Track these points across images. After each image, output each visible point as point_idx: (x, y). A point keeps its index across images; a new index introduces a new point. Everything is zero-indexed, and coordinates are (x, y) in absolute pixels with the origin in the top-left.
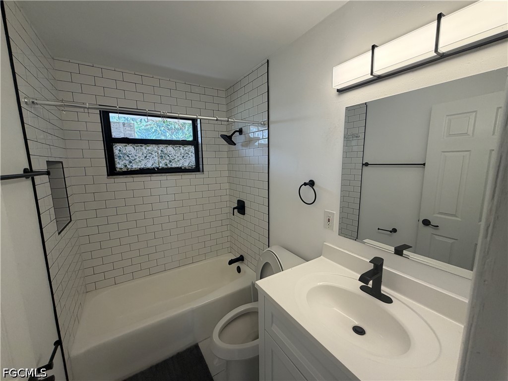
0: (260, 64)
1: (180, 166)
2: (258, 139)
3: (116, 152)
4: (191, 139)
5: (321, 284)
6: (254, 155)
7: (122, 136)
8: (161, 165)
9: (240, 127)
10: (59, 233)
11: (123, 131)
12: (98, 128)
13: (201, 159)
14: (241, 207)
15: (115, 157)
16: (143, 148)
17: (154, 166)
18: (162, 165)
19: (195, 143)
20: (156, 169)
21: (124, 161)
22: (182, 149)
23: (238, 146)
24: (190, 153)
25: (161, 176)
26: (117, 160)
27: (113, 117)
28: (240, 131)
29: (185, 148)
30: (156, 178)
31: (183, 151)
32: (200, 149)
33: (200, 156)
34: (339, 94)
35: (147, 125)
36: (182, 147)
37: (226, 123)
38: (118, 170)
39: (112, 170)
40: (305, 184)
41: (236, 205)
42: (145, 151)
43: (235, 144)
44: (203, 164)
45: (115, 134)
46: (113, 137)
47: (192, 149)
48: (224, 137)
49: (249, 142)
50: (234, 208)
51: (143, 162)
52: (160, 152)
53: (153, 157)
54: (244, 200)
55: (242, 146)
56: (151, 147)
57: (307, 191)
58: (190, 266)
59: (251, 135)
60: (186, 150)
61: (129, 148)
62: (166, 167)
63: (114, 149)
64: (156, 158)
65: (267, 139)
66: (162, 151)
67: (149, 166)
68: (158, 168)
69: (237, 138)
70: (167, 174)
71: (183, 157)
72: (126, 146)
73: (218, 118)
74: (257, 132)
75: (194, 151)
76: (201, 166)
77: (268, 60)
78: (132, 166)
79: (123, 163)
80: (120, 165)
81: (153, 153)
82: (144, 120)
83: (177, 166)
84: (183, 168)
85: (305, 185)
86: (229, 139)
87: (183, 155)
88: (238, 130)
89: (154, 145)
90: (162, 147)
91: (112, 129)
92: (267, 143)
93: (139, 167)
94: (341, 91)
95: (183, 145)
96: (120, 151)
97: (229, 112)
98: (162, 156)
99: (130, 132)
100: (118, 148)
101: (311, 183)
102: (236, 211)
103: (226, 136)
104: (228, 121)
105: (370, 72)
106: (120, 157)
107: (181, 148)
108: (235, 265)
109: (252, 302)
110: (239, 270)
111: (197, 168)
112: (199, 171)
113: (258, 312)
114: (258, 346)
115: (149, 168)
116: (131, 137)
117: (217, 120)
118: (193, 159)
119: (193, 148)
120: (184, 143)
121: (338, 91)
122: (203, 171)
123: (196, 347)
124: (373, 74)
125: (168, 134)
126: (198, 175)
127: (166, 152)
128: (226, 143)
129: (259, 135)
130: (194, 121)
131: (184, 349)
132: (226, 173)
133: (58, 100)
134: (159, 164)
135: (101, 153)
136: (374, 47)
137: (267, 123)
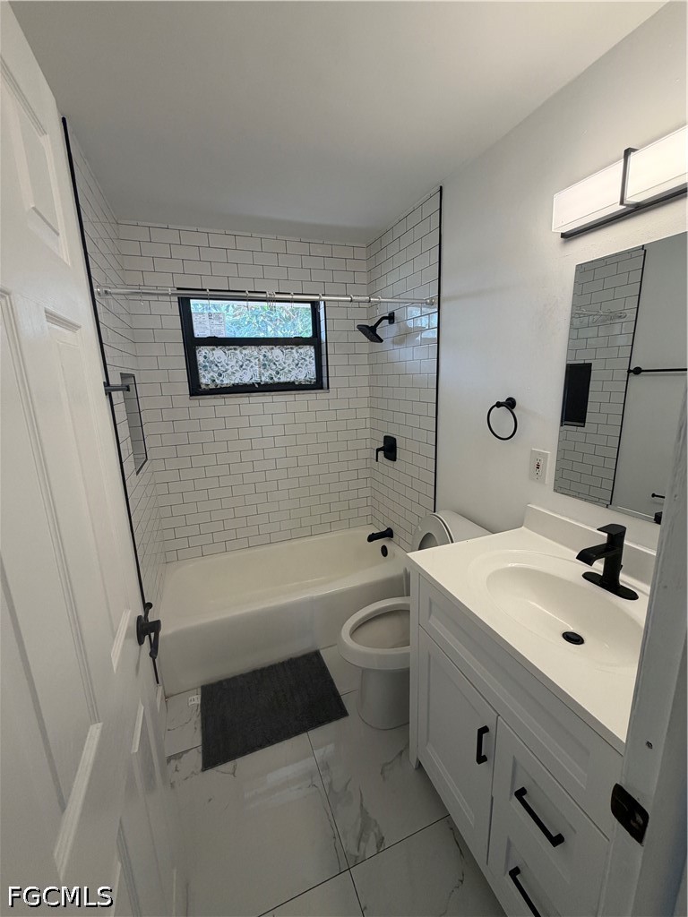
0: (427, 196)
1: (292, 380)
2: (422, 330)
3: (200, 359)
4: (309, 335)
5: (513, 565)
6: (413, 358)
7: (207, 334)
8: (263, 379)
9: (390, 310)
10: (138, 473)
11: (208, 327)
12: (176, 323)
13: (324, 369)
14: (389, 449)
15: (199, 367)
16: (238, 352)
17: (253, 381)
18: (265, 379)
19: (315, 341)
20: (257, 386)
21: (212, 374)
22: (296, 352)
23: (387, 344)
24: (307, 358)
25: (264, 395)
26: (201, 372)
27: (196, 305)
28: (391, 318)
29: (300, 351)
30: (257, 398)
31: (296, 355)
32: (324, 352)
33: (324, 363)
34: (565, 242)
35: (235, 316)
36: (295, 348)
37: (366, 305)
38: (203, 387)
39: (196, 389)
40: (499, 405)
41: (381, 445)
42: (240, 357)
43: (381, 341)
44: (328, 377)
45: (200, 331)
46: (196, 336)
47: (310, 350)
48: (363, 329)
49: (406, 336)
50: (378, 450)
51: (238, 375)
52: (262, 358)
53: (252, 367)
54: (395, 437)
55: (393, 343)
56: (250, 351)
57: (502, 418)
58: (306, 540)
59: (410, 324)
60: (301, 354)
61: (218, 353)
62: (271, 381)
63: (198, 355)
64: (257, 367)
65: (436, 330)
66: (265, 356)
67: (246, 380)
68: (259, 384)
69: (385, 330)
70: (273, 393)
71: (297, 365)
72: (214, 349)
73: (354, 298)
74: (420, 318)
75: (313, 355)
76: (325, 380)
77: (441, 187)
78: (222, 381)
79: (209, 376)
80: (205, 379)
81: (252, 359)
82: (233, 306)
83: (288, 380)
84: (297, 383)
85: (498, 407)
86: (371, 333)
87: (296, 362)
88: (387, 315)
89: (253, 347)
90: (264, 349)
91: (194, 324)
92: (436, 336)
93: (232, 382)
94: (568, 236)
95: (297, 345)
96: (205, 357)
97: (372, 285)
98: (264, 365)
99: (218, 328)
100: (203, 353)
101: (510, 404)
102: (381, 454)
103: (367, 326)
104: (370, 301)
105: (619, 200)
106: (205, 366)
107: (294, 351)
108: (379, 543)
109: (403, 596)
110: (384, 551)
111: (319, 384)
112: (322, 388)
113: (409, 611)
114: (408, 654)
115: (246, 385)
116: (220, 336)
117: (351, 301)
118: (313, 368)
119: (313, 350)
120: (298, 342)
121: (563, 235)
122: (328, 388)
123: (317, 654)
124: (625, 202)
125: (269, 329)
126: (320, 394)
127: (270, 358)
128: (366, 339)
129: (424, 322)
130: (315, 305)
131: (300, 655)
132: (366, 392)
133: (126, 285)
134: (260, 377)
135: (182, 363)
136: (628, 152)
137: (437, 301)
